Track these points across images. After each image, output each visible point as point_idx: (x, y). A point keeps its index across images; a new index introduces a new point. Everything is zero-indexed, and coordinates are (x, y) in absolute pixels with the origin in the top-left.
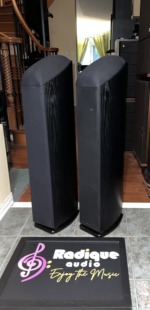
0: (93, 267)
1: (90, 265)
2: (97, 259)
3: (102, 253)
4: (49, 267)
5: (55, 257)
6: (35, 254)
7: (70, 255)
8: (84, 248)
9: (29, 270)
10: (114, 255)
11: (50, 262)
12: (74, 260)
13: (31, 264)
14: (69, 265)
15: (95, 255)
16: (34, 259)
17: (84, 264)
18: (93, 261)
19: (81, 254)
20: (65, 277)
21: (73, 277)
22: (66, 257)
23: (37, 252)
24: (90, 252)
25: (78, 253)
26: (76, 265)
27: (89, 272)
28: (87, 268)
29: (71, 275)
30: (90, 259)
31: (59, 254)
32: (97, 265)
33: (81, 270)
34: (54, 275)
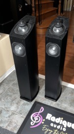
0: (62, 130)
2: (65, 126)
3: (68, 123)
4: (43, 123)
5: (47, 118)
6: (39, 113)
7: (53, 119)
8: (61, 117)
9: (35, 122)
11: (44, 120)
12: (55, 123)
14: (52, 125)
15: (65, 123)
17: (59, 127)
18: (63, 127)
19: (59, 120)
20: (49, 132)
21: (52, 133)
23: (40, 112)
24: (63, 120)
25: (57, 119)
26: (55, 126)
27: (59, 133)
28: (59, 130)
29: (52, 131)
30: (62, 125)
31: (49, 116)
32: (64, 130)
33: (56, 130)
34: (44, 129)
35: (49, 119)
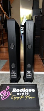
1: (25, 94)
2: (28, 92)
3: (29, 90)
4: (11, 95)
5: (13, 91)
6: (6, 90)
7: (18, 90)
8: (23, 88)
9: (4, 96)
10: (33, 90)
11: (11, 93)
12: (20, 92)
13: (4, 94)
14: (18, 94)
15: (27, 91)
16: (6, 92)
18: (26, 93)
20: (16, 99)
21: (19, 98)
22: (17, 91)
24: (25, 89)
25: (21, 90)
26: (20, 94)
27: (25, 97)
28: (24, 95)
29: (19, 97)
30: (25, 92)
31: (14, 90)
32: (28, 94)
33: (22, 96)
34: (13, 98)
35: (15, 91)
